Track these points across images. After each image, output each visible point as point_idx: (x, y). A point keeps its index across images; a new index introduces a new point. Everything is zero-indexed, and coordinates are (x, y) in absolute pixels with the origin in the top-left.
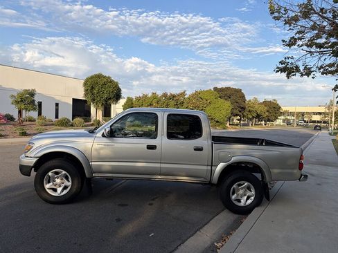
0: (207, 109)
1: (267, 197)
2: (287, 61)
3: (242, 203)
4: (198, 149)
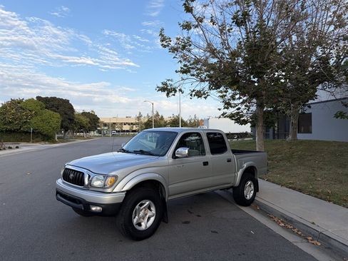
0: (33, 121)
1: (256, 190)
2: (168, 83)
3: (248, 198)
4: (229, 161)
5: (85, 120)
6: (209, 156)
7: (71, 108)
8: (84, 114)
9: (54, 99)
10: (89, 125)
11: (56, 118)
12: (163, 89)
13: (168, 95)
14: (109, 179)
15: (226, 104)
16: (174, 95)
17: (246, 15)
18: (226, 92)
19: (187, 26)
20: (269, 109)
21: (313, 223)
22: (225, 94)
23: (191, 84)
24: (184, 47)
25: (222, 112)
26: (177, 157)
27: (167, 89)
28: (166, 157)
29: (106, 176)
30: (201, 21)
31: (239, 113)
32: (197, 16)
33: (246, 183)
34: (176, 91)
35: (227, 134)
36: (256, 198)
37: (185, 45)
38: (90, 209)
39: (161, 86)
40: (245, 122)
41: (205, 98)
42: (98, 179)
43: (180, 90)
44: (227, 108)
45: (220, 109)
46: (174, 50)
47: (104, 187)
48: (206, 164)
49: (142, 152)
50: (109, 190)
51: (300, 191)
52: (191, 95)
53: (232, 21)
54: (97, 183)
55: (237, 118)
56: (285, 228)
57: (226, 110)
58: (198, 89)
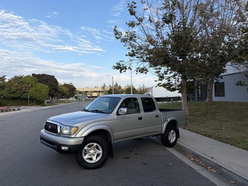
1: (178, 136)
2: (121, 63)
3: (172, 141)
4: (157, 116)
5: (66, 90)
6: (142, 114)
7: (56, 81)
8: (65, 85)
9: (44, 75)
10: (69, 93)
11: (45, 88)
12: (117, 68)
13: (121, 71)
14: (73, 129)
15: (160, 77)
16: (125, 71)
17: (171, 16)
18: (160, 69)
19: (132, 25)
20: (191, 80)
21: (212, 158)
22: (159, 70)
23: (137, 63)
24: (131, 39)
25: (157, 83)
26: (120, 115)
27: (120, 68)
28: (112, 114)
29: (71, 127)
30: (142, 21)
31: (169, 83)
32: (139, 17)
33: (169, 131)
34: (126, 69)
35: (156, 99)
36: (177, 142)
37: (132, 37)
38: (61, 148)
39: (116, 65)
40: (174, 90)
41: (146, 73)
42: (66, 129)
43: (129, 68)
44: (161, 80)
45: (156, 81)
46: (124, 40)
47: (70, 134)
48: (140, 118)
49: (97, 111)
50: (73, 136)
51: (209, 136)
52: (137, 71)
53: (162, 20)
54: (65, 132)
55: (169, 87)
56: (194, 161)
57: (160, 82)
58: (142, 67)
